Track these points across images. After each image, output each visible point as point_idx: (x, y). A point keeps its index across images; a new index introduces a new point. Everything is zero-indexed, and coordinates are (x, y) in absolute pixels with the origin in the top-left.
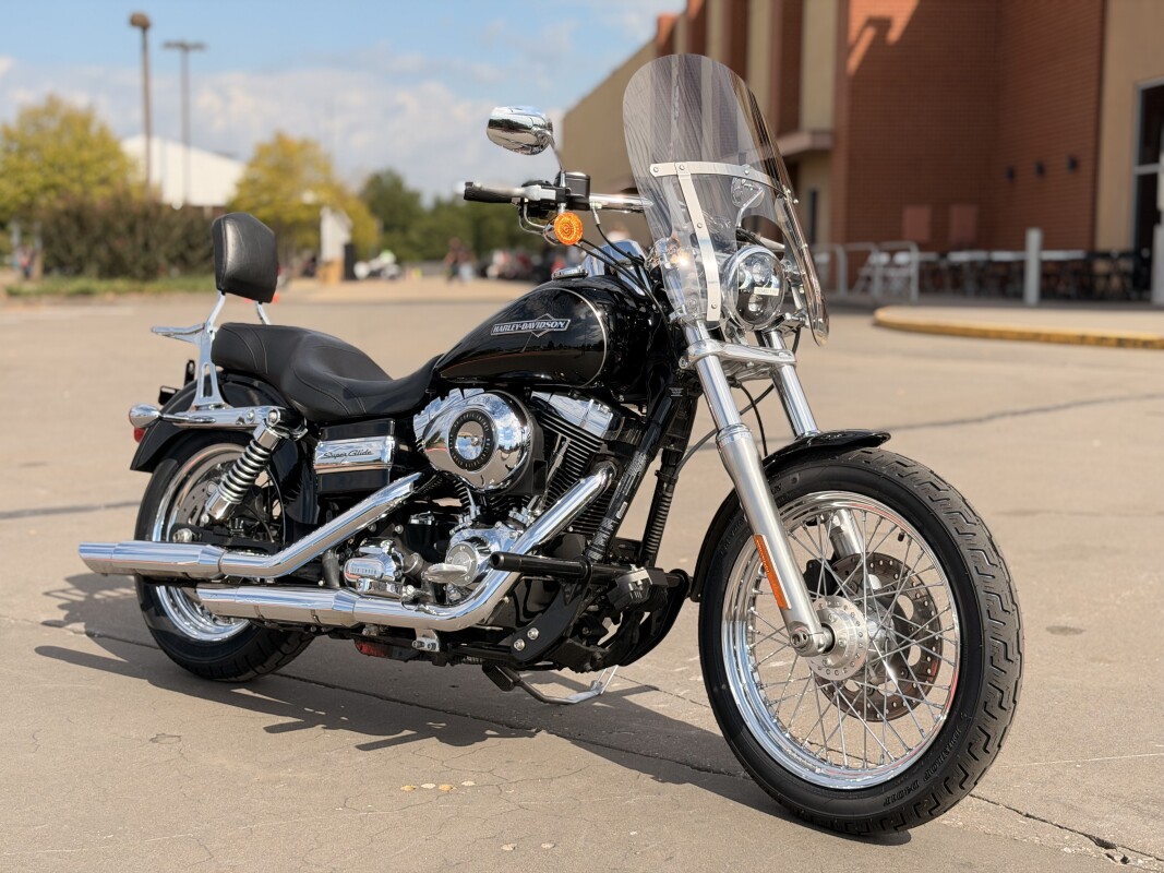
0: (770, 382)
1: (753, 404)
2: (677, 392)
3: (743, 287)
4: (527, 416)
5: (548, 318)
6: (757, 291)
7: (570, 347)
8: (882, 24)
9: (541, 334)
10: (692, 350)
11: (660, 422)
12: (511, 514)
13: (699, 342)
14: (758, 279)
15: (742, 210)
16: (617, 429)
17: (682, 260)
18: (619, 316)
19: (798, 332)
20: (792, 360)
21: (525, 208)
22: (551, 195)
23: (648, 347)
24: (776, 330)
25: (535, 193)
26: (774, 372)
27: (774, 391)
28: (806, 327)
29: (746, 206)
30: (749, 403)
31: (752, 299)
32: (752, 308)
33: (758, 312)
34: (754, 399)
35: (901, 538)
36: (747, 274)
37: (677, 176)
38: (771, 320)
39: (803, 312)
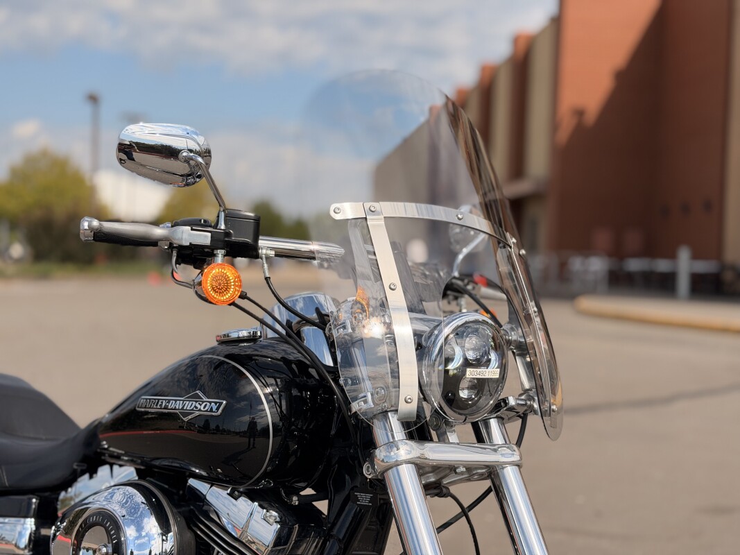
0: (487, 484)
1: (465, 512)
2: (364, 499)
3: (451, 367)
4: (172, 521)
5: (198, 397)
6: (471, 373)
7: (229, 432)
8: (580, 113)
9: (190, 417)
10: (380, 454)
11: (341, 537)
13: (392, 445)
14: (471, 355)
15: (461, 257)
16: (285, 543)
17: (373, 329)
18: (295, 392)
19: (524, 418)
20: (516, 458)
21: (175, 254)
22: (204, 238)
23: (333, 432)
24: (497, 417)
25: (185, 236)
26: (492, 473)
27: (492, 495)
28: (535, 413)
29: (465, 251)
30: (459, 510)
31: (464, 384)
32: (464, 394)
33: (470, 399)
34: (466, 505)
36: (458, 350)
37: (366, 218)
38: (488, 408)
39: (531, 393)
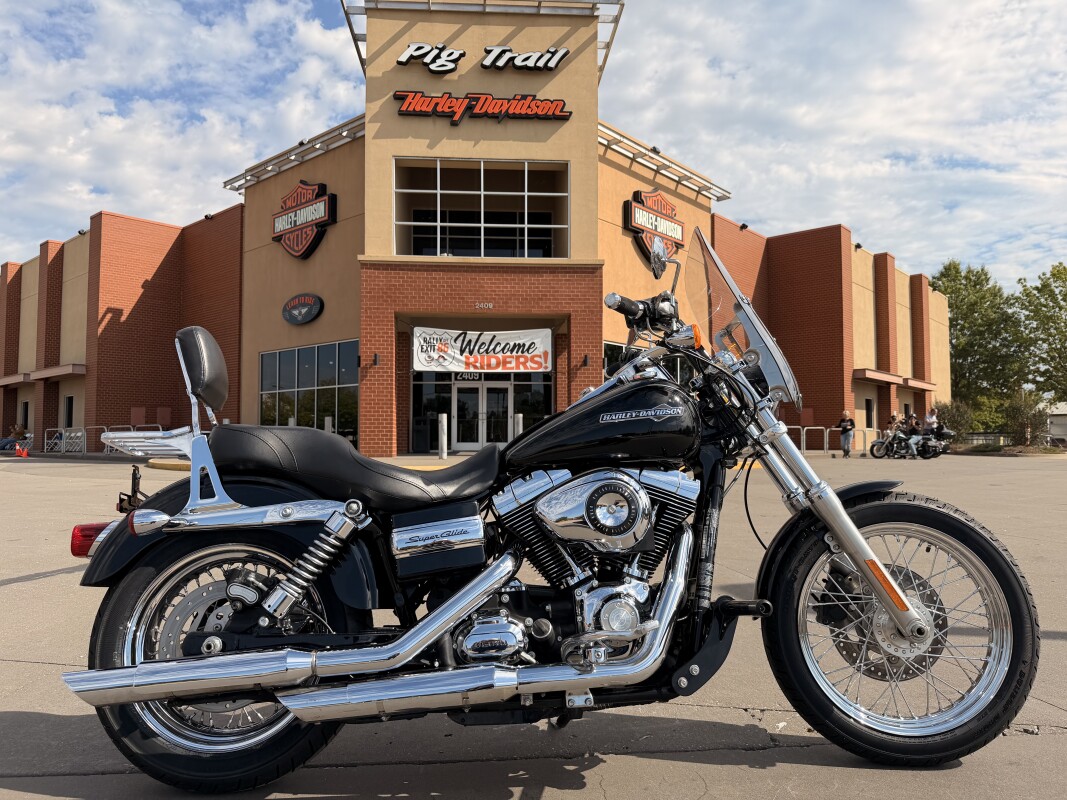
8: (117, 312)
9: (662, 419)
12: (625, 570)
35: (928, 550)
